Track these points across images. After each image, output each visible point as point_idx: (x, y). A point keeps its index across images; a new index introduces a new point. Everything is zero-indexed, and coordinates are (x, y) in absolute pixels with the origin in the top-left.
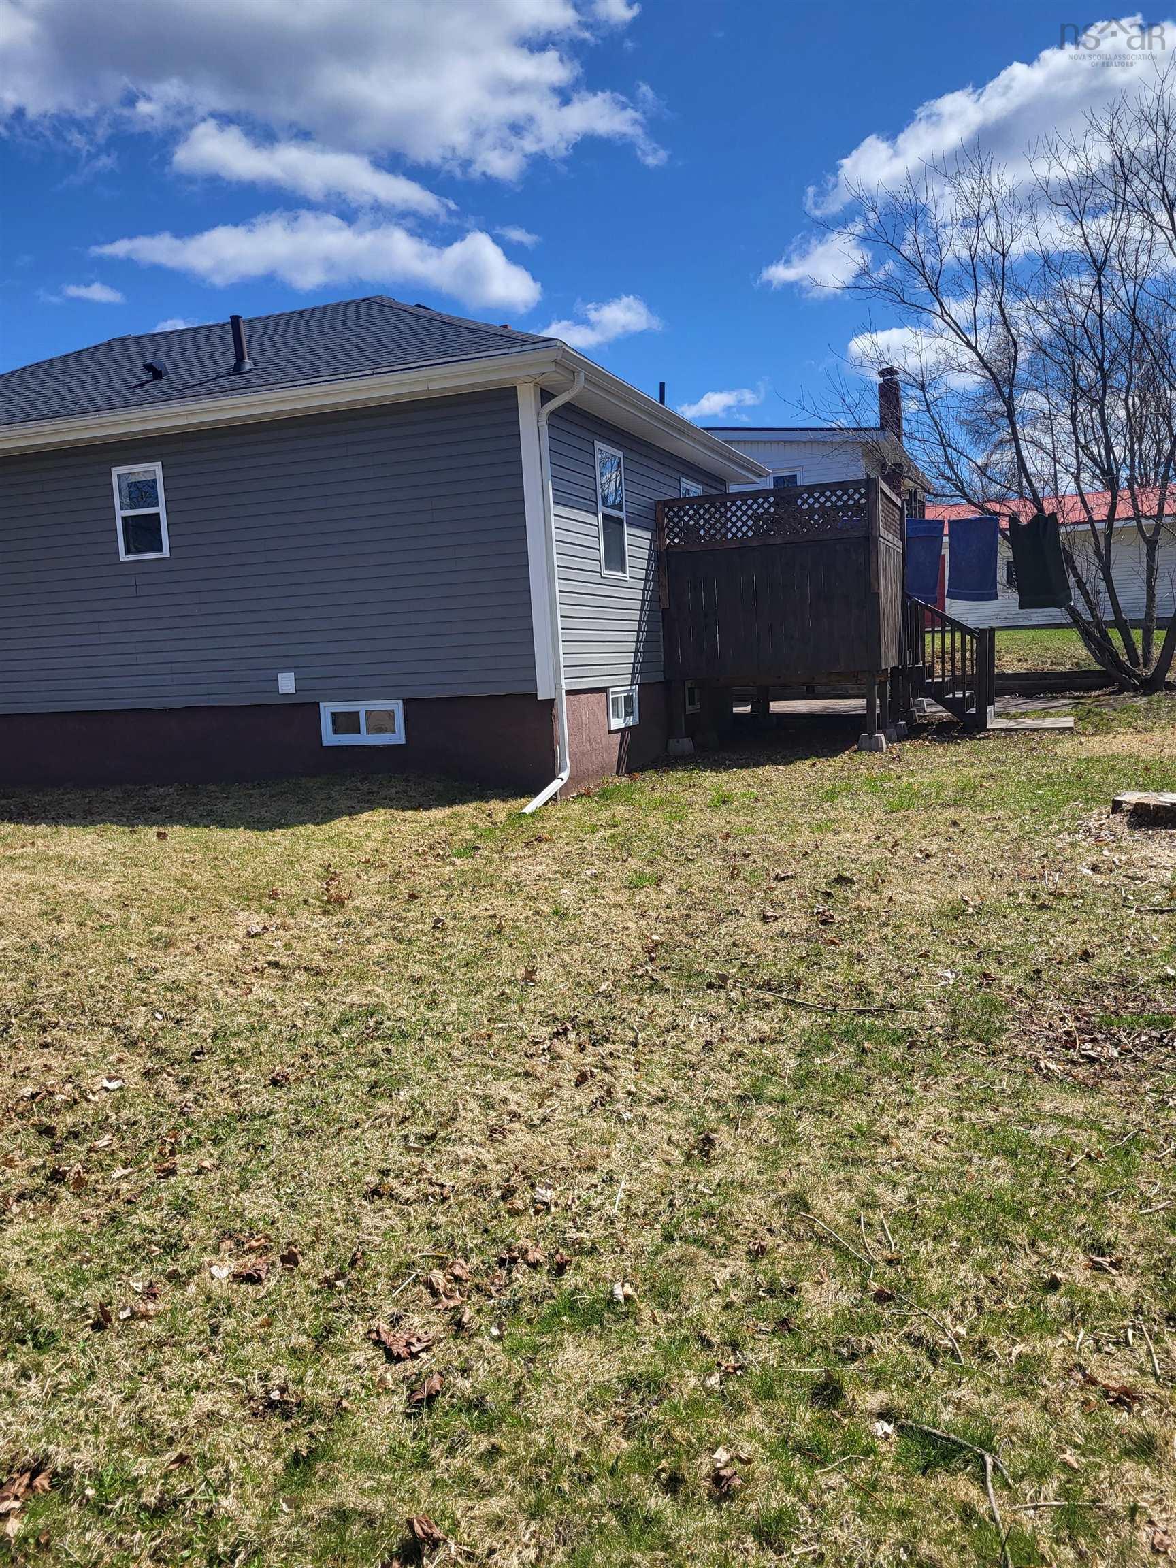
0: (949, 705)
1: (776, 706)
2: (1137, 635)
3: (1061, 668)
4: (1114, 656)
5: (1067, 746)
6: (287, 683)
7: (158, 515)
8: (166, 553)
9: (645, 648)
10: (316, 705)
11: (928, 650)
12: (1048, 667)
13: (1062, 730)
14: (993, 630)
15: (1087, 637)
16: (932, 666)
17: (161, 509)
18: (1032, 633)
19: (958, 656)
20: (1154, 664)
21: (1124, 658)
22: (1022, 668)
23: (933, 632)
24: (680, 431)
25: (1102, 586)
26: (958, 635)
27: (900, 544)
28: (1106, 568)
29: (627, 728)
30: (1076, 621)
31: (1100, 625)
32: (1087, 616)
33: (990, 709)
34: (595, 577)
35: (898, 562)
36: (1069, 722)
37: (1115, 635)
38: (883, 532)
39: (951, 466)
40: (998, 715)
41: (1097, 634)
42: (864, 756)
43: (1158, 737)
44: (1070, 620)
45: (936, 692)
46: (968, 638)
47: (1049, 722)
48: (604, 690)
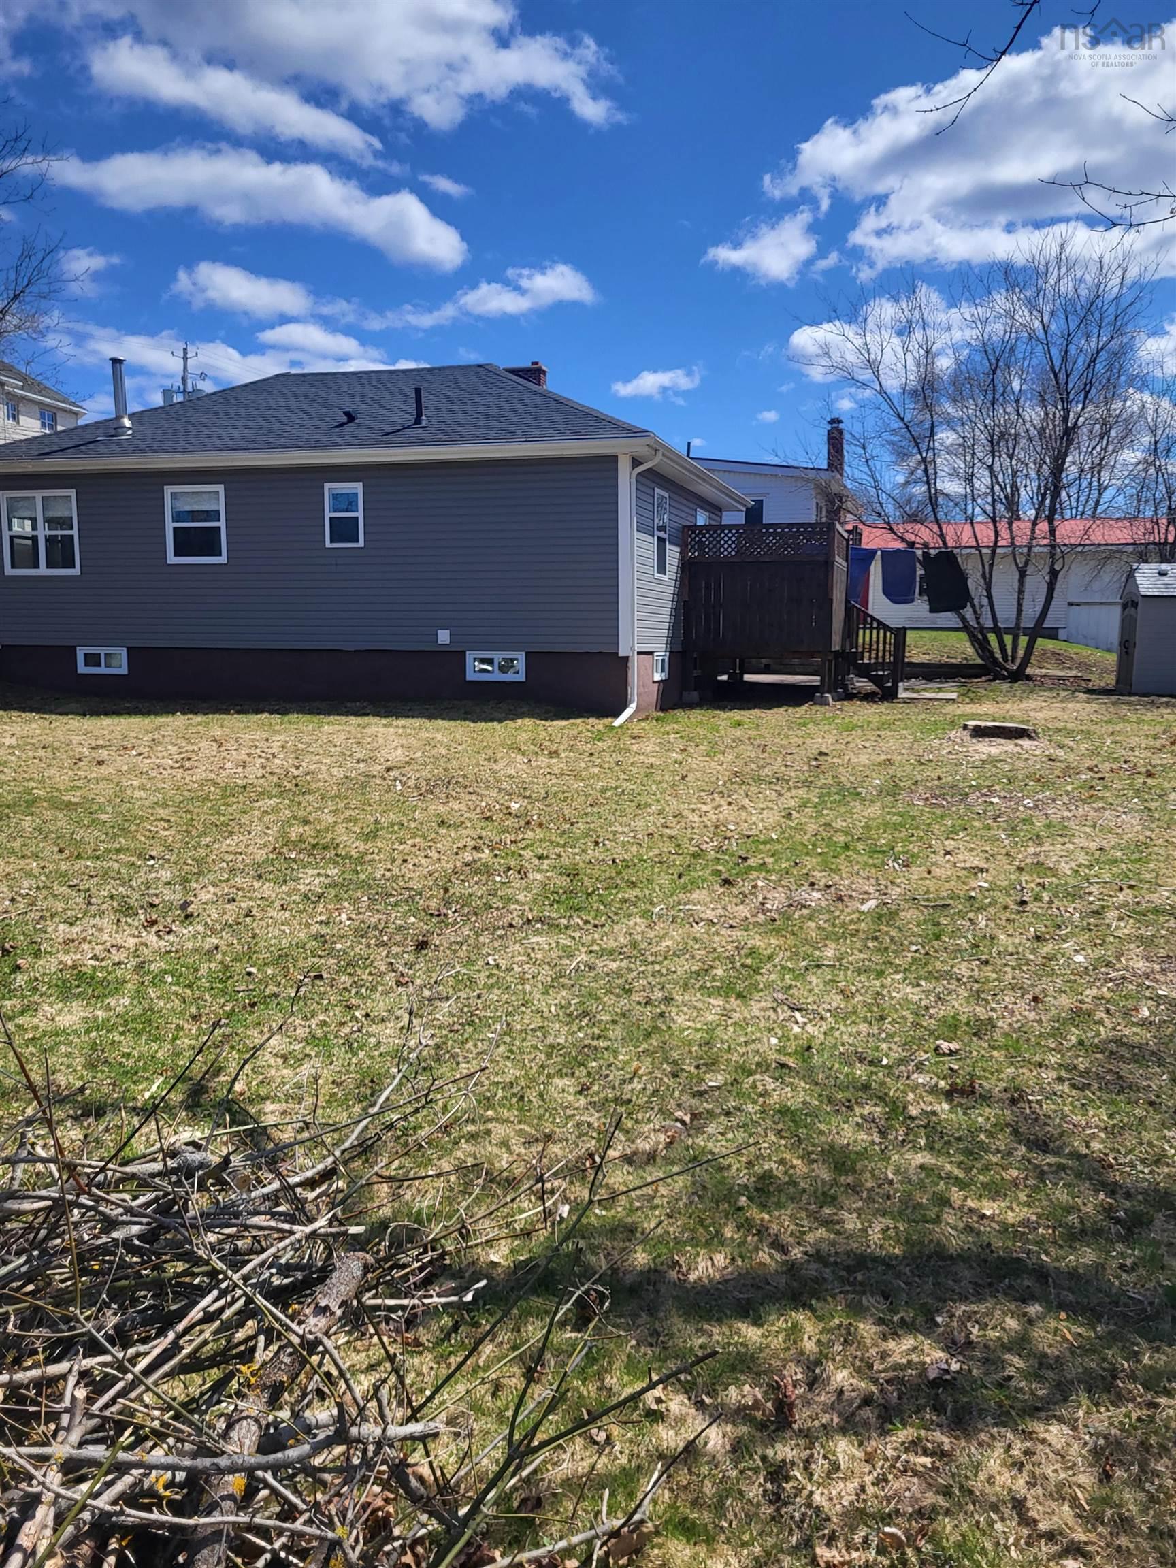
0: (872, 679)
1: (747, 677)
2: (1008, 639)
3: (953, 661)
4: (992, 653)
5: (950, 708)
6: (444, 637)
7: (357, 518)
8: (361, 544)
9: (674, 627)
10: (464, 653)
11: (860, 641)
12: (945, 660)
13: (948, 700)
14: (905, 629)
15: (973, 639)
16: (862, 653)
17: (360, 514)
18: (934, 633)
19: (881, 647)
20: (1018, 661)
21: (998, 655)
22: (925, 659)
23: (864, 629)
24: (704, 480)
25: (985, 601)
26: (882, 632)
27: (845, 564)
28: (989, 589)
29: (662, 681)
30: (966, 628)
31: (982, 629)
32: (973, 623)
33: (900, 684)
34: (650, 578)
35: (844, 578)
36: (954, 696)
37: (992, 638)
38: (837, 558)
39: (881, 505)
40: (906, 690)
41: (980, 636)
42: (817, 707)
43: (1008, 706)
44: (961, 625)
45: (864, 672)
46: (888, 634)
47: (941, 696)
48: (651, 653)
